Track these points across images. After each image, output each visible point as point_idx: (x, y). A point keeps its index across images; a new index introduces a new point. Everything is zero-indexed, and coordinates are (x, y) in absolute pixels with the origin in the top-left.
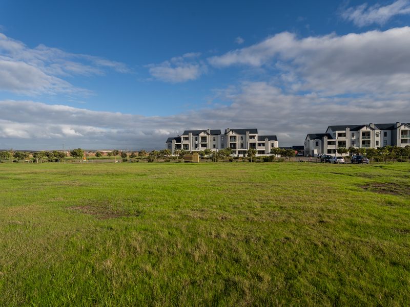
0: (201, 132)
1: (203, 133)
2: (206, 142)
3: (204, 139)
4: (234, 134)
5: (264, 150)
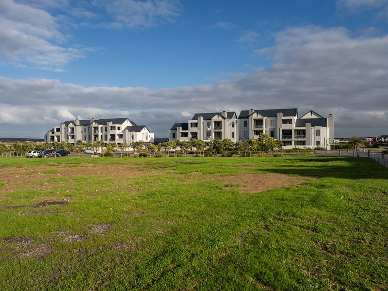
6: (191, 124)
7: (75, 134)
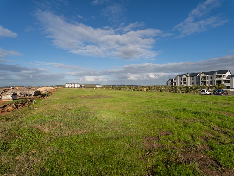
0: (183, 75)
1: (184, 76)
2: (186, 81)
3: (185, 79)
4: (204, 75)
5: (229, 85)
6: (174, 79)
7: (187, 81)
